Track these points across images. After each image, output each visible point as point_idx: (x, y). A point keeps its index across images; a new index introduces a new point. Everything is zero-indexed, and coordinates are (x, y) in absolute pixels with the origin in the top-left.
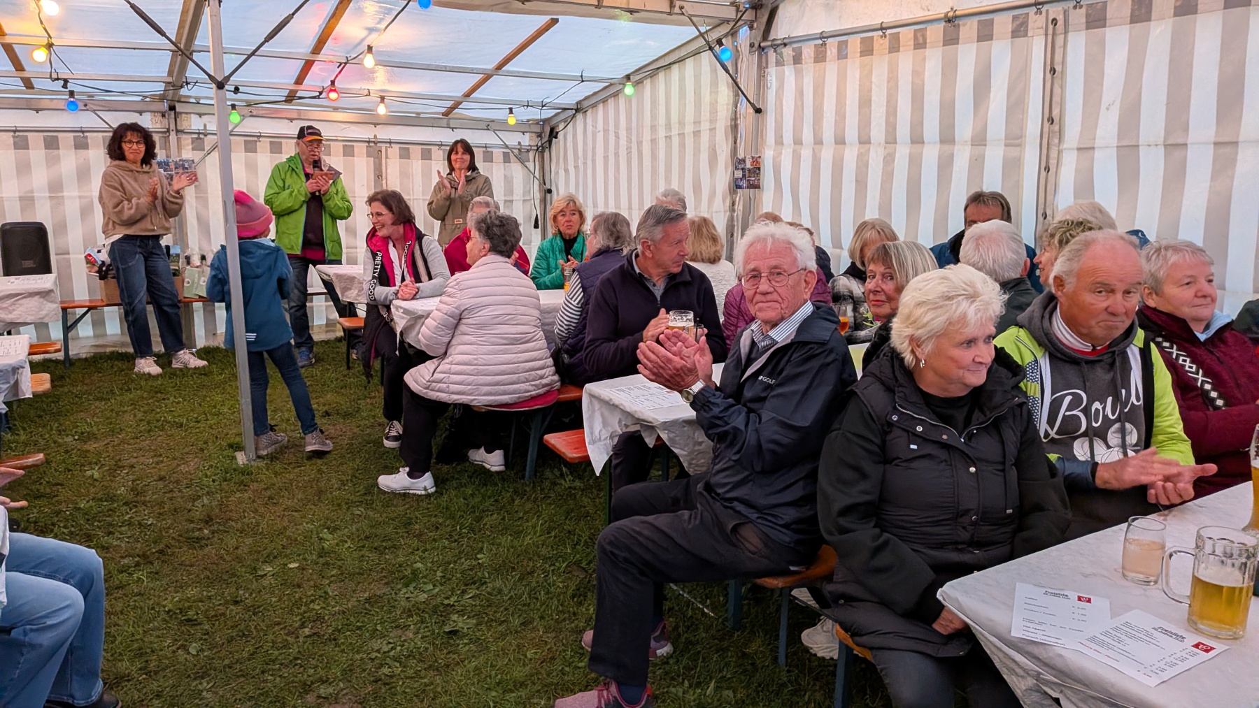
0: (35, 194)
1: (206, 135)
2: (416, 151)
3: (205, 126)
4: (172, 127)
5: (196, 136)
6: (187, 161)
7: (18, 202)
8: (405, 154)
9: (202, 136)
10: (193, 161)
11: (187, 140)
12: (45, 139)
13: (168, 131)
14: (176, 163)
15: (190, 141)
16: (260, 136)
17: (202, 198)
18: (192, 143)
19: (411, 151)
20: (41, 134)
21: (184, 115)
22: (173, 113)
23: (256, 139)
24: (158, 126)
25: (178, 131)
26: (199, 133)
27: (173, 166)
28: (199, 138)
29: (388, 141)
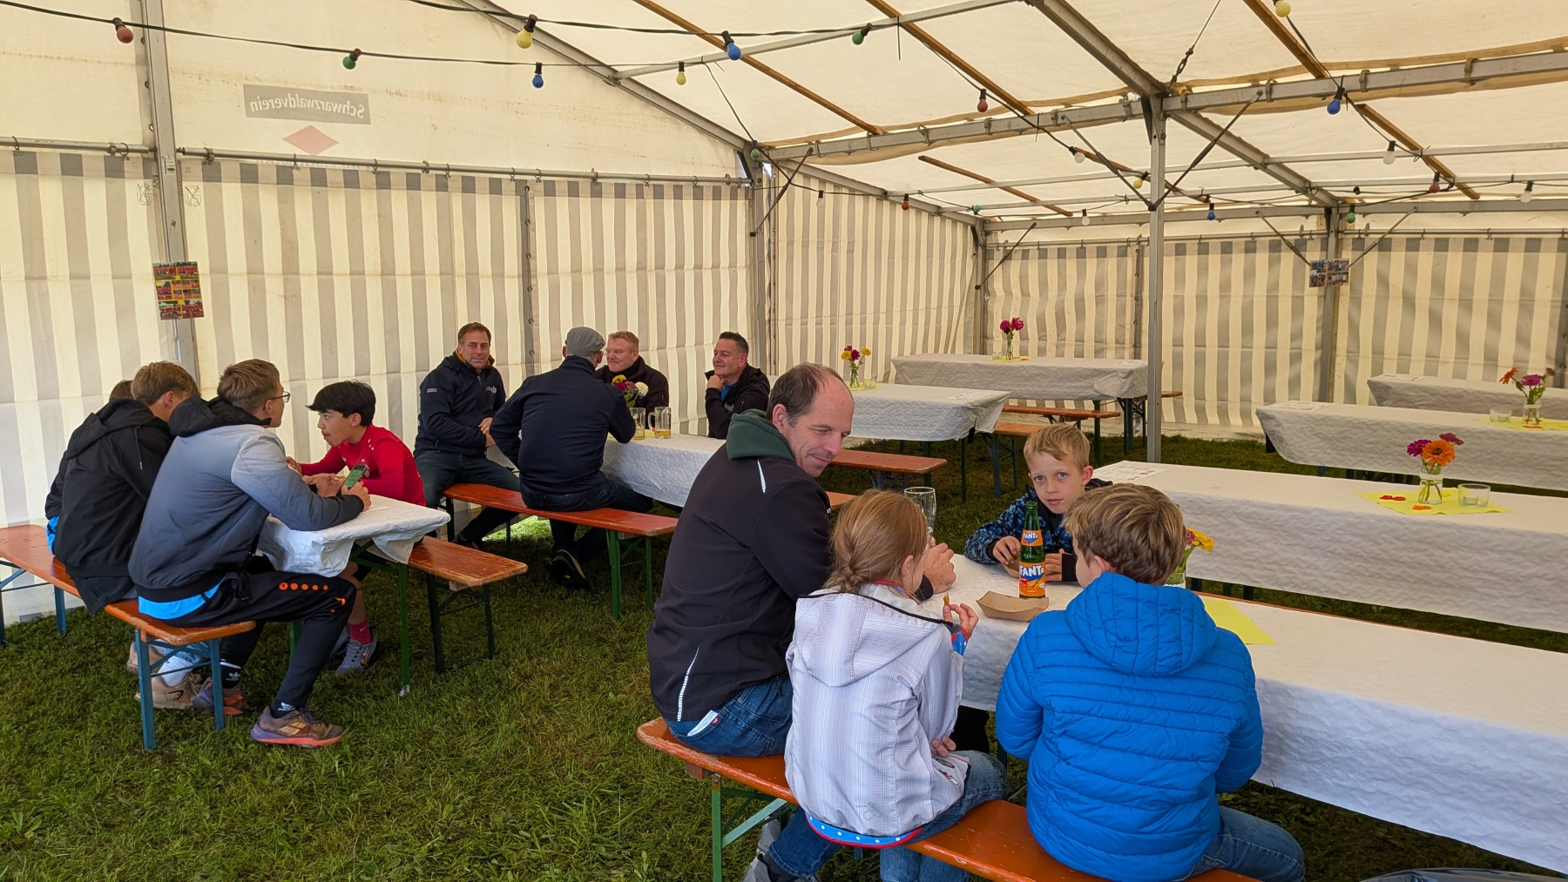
1: (1367, 234)
3: (1368, 225)
5: (1357, 236)
9: (1363, 236)
10: (1349, 261)
11: (1347, 241)
14: (1331, 264)
15: (1350, 241)
16: (1424, 233)
17: (1356, 300)
20: (1221, 241)
22: (1333, 214)
23: (1419, 236)
25: (1338, 232)
26: (1359, 233)
27: (1326, 267)
28: (1359, 238)
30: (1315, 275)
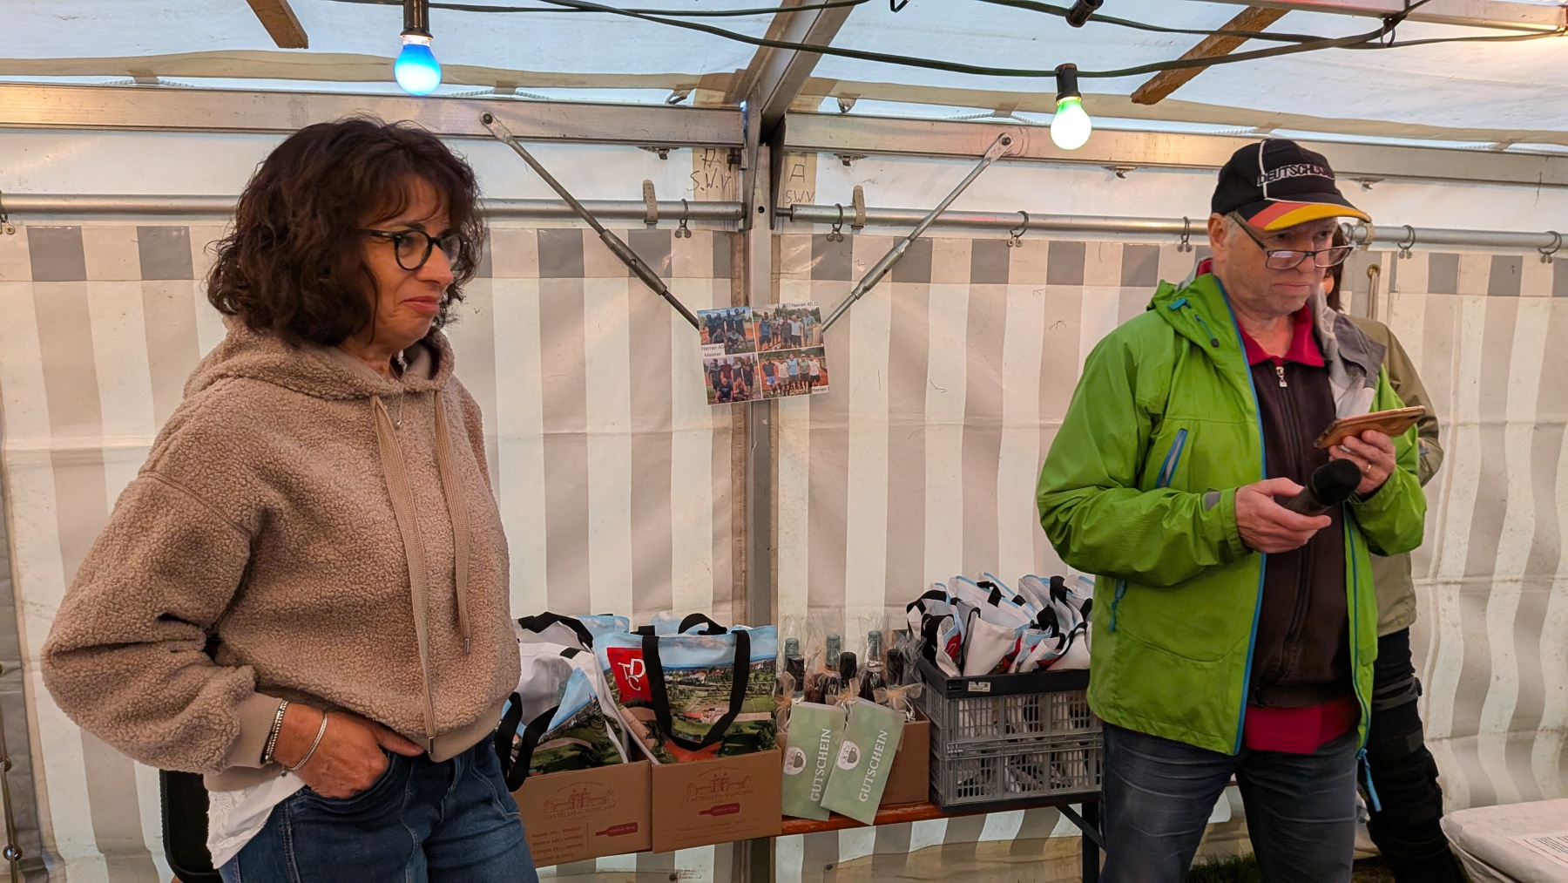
1: (857, 226)
2: (1475, 265)
3: (858, 195)
4: (761, 197)
5: (827, 229)
6: (799, 314)
8: (1444, 279)
9: (845, 230)
10: (816, 313)
11: (800, 243)
13: (746, 215)
15: (807, 246)
16: (1025, 227)
17: (832, 439)
18: (815, 254)
19: (1463, 265)
21: (797, 160)
22: (767, 150)
23: (1006, 236)
24: (715, 195)
25: (774, 213)
26: (840, 220)
28: (837, 238)
29: (1405, 233)
30: (720, 363)
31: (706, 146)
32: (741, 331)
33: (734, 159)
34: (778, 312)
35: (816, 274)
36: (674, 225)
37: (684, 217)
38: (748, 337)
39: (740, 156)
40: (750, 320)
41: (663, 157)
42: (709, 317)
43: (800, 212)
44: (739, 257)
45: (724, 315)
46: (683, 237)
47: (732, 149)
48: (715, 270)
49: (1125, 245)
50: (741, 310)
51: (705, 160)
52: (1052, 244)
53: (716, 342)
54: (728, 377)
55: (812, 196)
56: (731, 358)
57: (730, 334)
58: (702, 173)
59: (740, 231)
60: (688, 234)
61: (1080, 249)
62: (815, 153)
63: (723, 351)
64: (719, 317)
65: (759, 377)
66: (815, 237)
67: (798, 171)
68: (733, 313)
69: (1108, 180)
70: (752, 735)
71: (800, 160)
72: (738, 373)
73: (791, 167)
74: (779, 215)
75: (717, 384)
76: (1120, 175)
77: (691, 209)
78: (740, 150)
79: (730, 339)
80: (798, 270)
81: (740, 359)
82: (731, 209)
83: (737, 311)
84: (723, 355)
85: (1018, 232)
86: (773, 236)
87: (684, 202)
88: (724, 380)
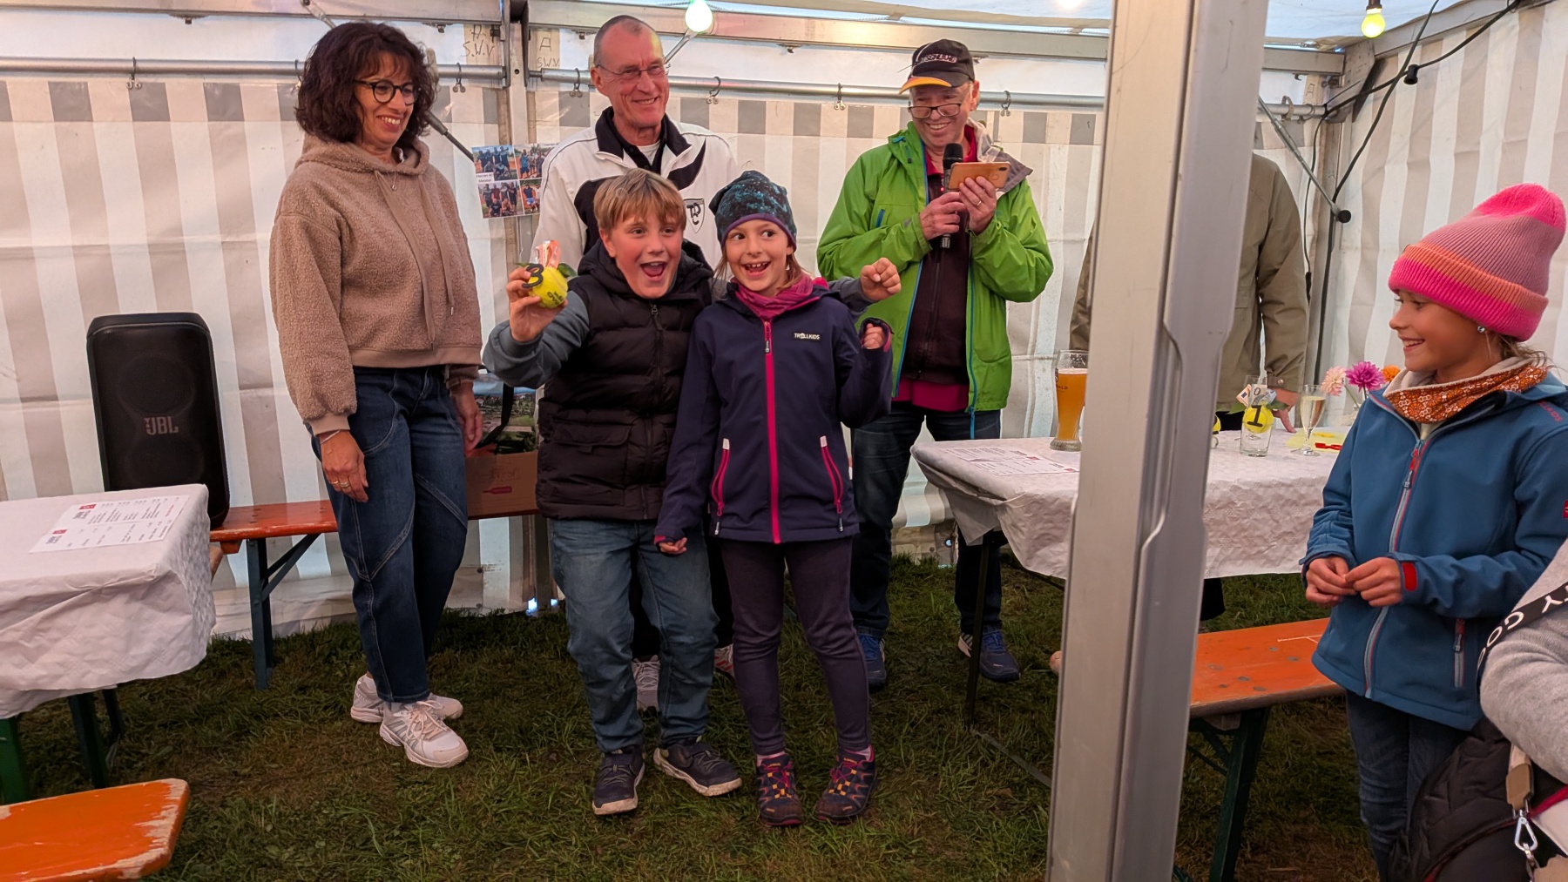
0: (186, 238)
2: (1059, 121)
4: (516, 62)
5: (569, 88)
7: (147, 260)
11: (549, 98)
12: (208, 93)
13: (505, 74)
14: (523, 157)
15: (556, 100)
16: (718, 89)
18: (561, 106)
20: (200, 81)
21: (541, 34)
22: (517, 26)
24: (482, 60)
26: (578, 81)
28: (577, 94)
29: (1004, 97)
30: (491, 187)
31: (474, 23)
32: (506, 163)
33: (495, 33)
34: (534, 150)
35: (563, 122)
36: (452, 83)
37: (459, 77)
38: (511, 168)
39: (499, 31)
40: (512, 155)
41: (441, 31)
42: (481, 152)
43: (547, 74)
44: (503, 108)
45: (492, 151)
46: (459, 92)
47: (493, 26)
48: (485, 118)
49: (795, 104)
50: (505, 148)
51: (474, 33)
52: (741, 103)
53: (487, 171)
54: (497, 197)
55: (557, 62)
56: (499, 184)
57: (497, 166)
58: (472, 43)
59: (504, 88)
60: (463, 90)
61: (762, 107)
62: (558, 30)
63: (493, 178)
64: (488, 153)
65: (521, 198)
66: (561, 94)
67: (546, 43)
68: (499, 150)
69: (782, 54)
70: (518, 441)
71: (546, 34)
72: (505, 195)
73: (540, 39)
74: (530, 76)
75: (489, 203)
76: (790, 51)
77: (464, 70)
78: (499, 26)
79: (498, 170)
80: (548, 118)
81: (506, 185)
82: (494, 71)
83: (502, 148)
84: (493, 181)
85: (715, 93)
86: (528, 92)
87: (459, 66)
88: (494, 200)
